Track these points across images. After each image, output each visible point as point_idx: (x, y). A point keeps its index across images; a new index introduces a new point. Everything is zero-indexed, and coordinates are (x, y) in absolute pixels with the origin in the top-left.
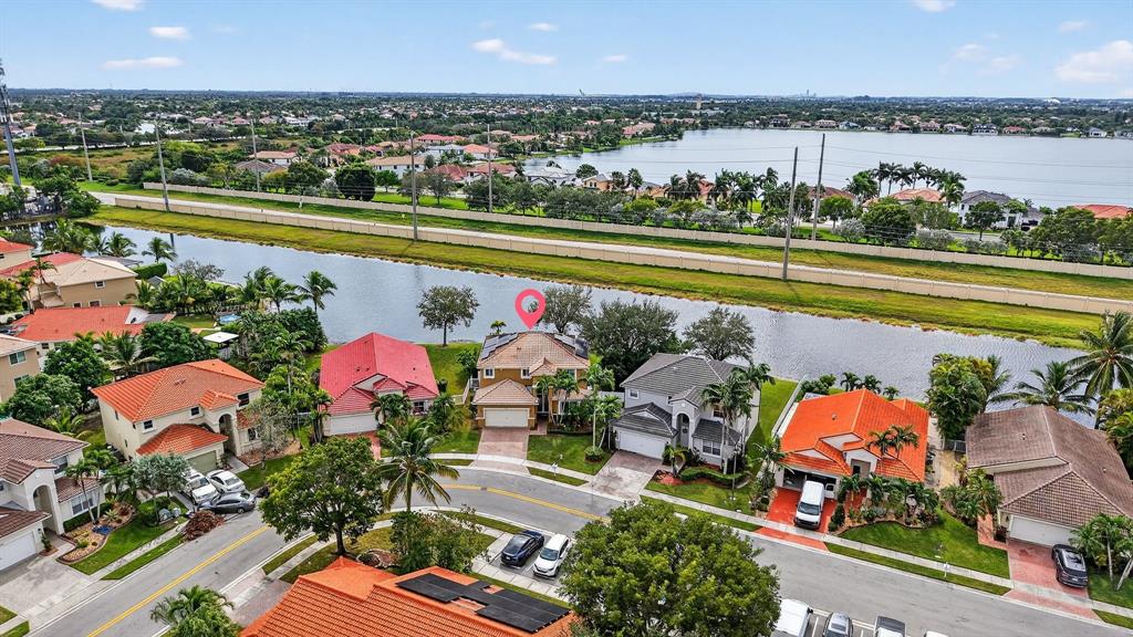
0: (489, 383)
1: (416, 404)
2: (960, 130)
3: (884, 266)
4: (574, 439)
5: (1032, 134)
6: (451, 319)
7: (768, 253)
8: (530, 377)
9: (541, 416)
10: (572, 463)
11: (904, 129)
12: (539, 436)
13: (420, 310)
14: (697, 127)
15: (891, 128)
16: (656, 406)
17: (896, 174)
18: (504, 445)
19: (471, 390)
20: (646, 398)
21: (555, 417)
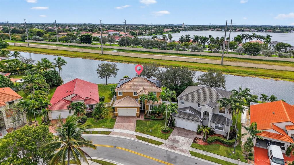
0: (120, 97)
1: (89, 106)
2: (255, 31)
3: (253, 61)
4: (156, 122)
5: (275, 32)
6: (109, 75)
7: (214, 58)
8: (137, 95)
9: (142, 111)
10: (156, 133)
11: (240, 31)
12: (141, 120)
13: (97, 71)
14: (183, 30)
15: (236, 30)
16: (192, 108)
17: (247, 37)
18: (126, 124)
19: (114, 101)
20: (187, 104)
21: (147, 112)
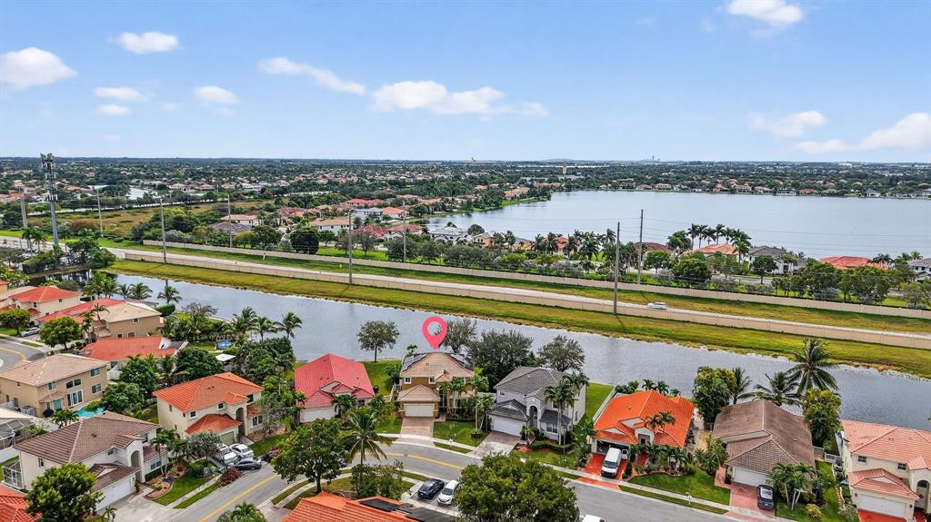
0: (408, 387)
1: (360, 401)
2: (767, 192)
4: (464, 424)
5: (823, 195)
6: (380, 344)
7: (604, 293)
8: (435, 383)
9: (442, 409)
10: (462, 439)
11: (724, 191)
12: (440, 422)
13: (359, 337)
14: (563, 190)
15: (714, 190)
16: (516, 401)
17: (704, 232)
18: (417, 428)
19: (395, 392)
20: (510, 396)
21: (451, 409)
